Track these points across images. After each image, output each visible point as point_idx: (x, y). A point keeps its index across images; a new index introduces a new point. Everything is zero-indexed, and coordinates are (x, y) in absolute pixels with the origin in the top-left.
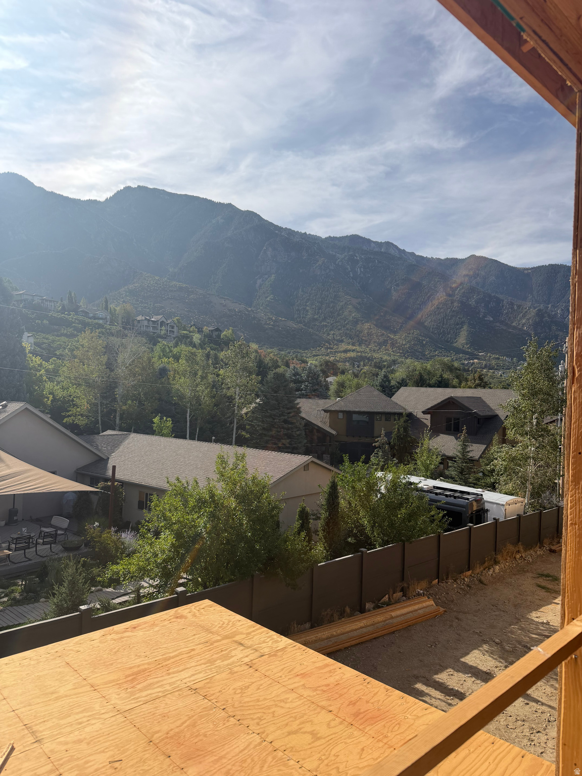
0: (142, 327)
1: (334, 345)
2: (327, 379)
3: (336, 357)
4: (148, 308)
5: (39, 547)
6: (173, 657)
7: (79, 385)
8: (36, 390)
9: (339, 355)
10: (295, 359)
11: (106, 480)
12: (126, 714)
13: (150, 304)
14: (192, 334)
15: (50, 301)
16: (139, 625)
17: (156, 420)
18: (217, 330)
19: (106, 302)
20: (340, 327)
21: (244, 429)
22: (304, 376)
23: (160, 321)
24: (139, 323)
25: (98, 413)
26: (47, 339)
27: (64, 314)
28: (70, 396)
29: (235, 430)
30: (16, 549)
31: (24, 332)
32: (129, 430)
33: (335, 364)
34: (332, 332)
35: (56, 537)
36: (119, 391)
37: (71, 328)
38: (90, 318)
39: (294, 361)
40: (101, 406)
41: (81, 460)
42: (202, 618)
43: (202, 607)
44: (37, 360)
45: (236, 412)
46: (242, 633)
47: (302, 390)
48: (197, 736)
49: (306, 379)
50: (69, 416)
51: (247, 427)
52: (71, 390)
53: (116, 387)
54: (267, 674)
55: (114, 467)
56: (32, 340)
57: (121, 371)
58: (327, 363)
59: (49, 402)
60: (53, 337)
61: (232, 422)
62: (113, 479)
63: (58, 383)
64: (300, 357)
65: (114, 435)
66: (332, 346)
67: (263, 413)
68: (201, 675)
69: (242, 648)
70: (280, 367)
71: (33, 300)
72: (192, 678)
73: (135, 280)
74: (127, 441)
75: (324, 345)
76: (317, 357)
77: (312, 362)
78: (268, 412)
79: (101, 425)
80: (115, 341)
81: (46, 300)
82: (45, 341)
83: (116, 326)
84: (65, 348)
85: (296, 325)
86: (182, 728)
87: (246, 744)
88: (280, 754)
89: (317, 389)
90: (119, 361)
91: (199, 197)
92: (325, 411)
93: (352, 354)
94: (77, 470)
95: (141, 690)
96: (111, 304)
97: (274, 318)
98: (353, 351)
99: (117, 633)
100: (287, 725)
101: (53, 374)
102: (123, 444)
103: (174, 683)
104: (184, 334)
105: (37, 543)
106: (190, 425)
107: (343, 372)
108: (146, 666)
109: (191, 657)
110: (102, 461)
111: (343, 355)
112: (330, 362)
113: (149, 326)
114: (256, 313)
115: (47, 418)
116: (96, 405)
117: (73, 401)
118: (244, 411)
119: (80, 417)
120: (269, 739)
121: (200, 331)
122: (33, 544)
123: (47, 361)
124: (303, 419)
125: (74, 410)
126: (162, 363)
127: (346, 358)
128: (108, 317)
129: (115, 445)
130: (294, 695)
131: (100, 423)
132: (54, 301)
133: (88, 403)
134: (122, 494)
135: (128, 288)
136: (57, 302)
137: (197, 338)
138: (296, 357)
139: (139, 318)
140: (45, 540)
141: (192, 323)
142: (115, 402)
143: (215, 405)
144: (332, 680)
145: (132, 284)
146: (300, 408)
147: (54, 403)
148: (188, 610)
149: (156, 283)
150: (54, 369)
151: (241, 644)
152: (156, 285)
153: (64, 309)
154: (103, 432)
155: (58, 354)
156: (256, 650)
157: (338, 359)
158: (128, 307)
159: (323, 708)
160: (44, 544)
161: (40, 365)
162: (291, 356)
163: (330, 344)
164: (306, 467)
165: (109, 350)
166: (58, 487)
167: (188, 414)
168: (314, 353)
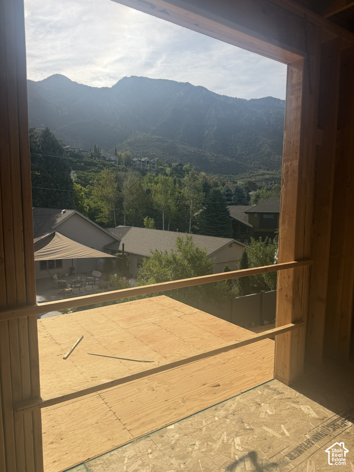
0: (136, 165)
1: (255, 171)
2: (249, 193)
3: (256, 178)
4: (140, 153)
5: (87, 287)
6: (147, 314)
7: (103, 200)
8: (79, 204)
9: (258, 177)
10: (229, 181)
11: (120, 252)
12: (126, 330)
13: (141, 151)
14: (165, 168)
15: (84, 151)
16: (133, 303)
17: (145, 220)
18: (181, 165)
19: (116, 150)
20: (259, 159)
21: (196, 224)
22: (233, 191)
23: (146, 161)
24: (135, 162)
25: (114, 216)
26: (84, 174)
27: (92, 158)
28: (99, 206)
29: (190, 225)
30: (75, 287)
31: (71, 171)
32: (131, 225)
33: (255, 183)
34: (254, 163)
35: (95, 281)
36: (125, 203)
37: (97, 167)
38: (107, 161)
39: (228, 183)
40: (115, 212)
41: (106, 241)
42: (161, 301)
43: (161, 298)
44: (79, 186)
45: (191, 214)
46: (178, 307)
47: (232, 200)
48: (154, 337)
49: (234, 193)
50: (99, 218)
51: (198, 223)
52: (99, 203)
53: (123, 201)
54: (186, 320)
55: (123, 245)
56: (75, 175)
57: (125, 192)
58: (250, 183)
59: (87, 210)
60: (87, 173)
61: (188, 221)
62: (123, 251)
63: (92, 199)
64: (232, 180)
65: (123, 228)
66: (253, 172)
67: (206, 214)
68: (158, 319)
69: (177, 312)
70: (219, 186)
71: (75, 151)
72: (154, 320)
73: (131, 136)
74: (130, 231)
75: (248, 171)
76: (243, 179)
77: (240, 183)
78: (210, 214)
79: (116, 222)
80: (121, 174)
81: (82, 151)
82: (83, 175)
83: (122, 165)
84: (94, 179)
85: (230, 159)
86: (148, 334)
87: (173, 340)
88: (186, 343)
89: (242, 199)
90: (124, 186)
91: (168, 80)
92: (246, 213)
93: (267, 176)
94: (104, 247)
95: (133, 323)
96: (118, 151)
97: (216, 155)
98: (268, 174)
99: (123, 305)
100: (191, 335)
101: (88, 194)
102: (128, 232)
103: (146, 321)
104: (161, 168)
105: (85, 284)
106: (164, 222)
107: (260, 188)
108: (135, 316)
109: (154, 314)
110: (117, 242)
111: (261, 177)
112: (252, 182)
113: (140, 164)
114: (205, 153)
115: (87, 218)
116: (112, 211)
117: (100, 209)
118: (196, 214)
119: (104, 218)
120: (183, 339)
121: (170, 166)
122: (83, 285)
123: (85, 187)
124: (232, 218)
125: (101, 215)
126: (148, 186)
127: (263, 179)
128: (117, 160)
129: (124, 233)
130: (196, 327)
131: (115, 222)
132: (86, 151)
133: (108, 211)
134: (128, 259)
135: (128, 141)
136: (88, 152)
137: (168, 170)
138: (230, 180)
139: (135, 159)
140: (90, 283)
141: (166, 161)
142: (123, 209)
143: (178, 211)
144: (214, 323)
145: (130, 139)
146: (229, 211)
147: (90, 211)
148: (155, 299)
149: (144, 137)
150: (89, 192)
151: (177, 311)
152: (144, 138)
153: (92, 157)
154: (117, 226)
155: (90, 183)
156: (183, 313)
157: (257, 180)
158: (128, 153)
159: (208, 331)
160: (89, 285)
161: (81, 189)
162: (226, 179)
163: (252, 170)
164: (230, 245)
165: (118, 179)
166: (95, 255)
167: (163, 216)
168: (242, 177)
